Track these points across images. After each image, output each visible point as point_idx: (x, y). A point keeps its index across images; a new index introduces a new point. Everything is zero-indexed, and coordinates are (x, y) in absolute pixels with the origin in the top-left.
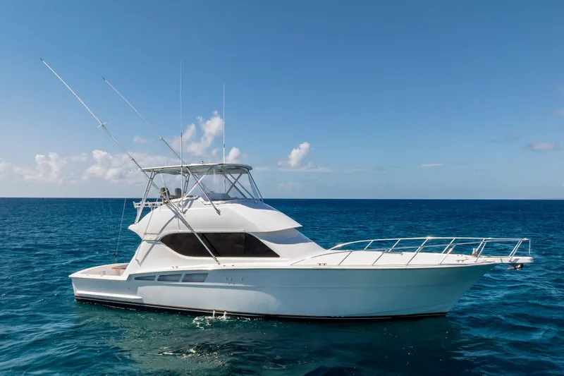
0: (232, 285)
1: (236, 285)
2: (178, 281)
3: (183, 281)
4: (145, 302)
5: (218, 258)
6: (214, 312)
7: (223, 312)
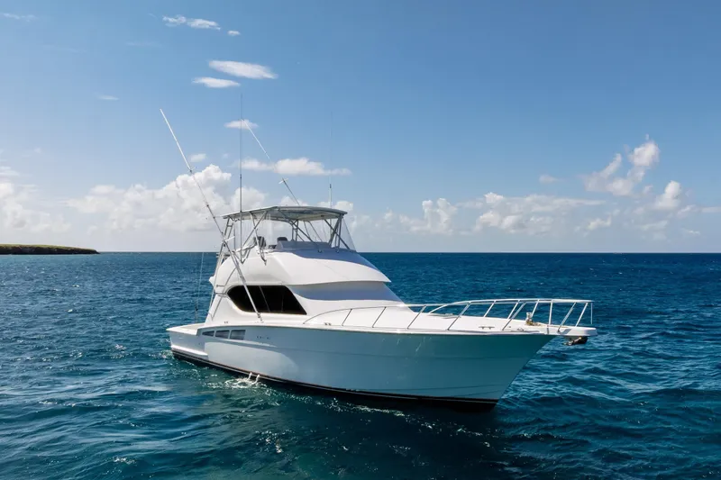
0: (261, 344)
1: (264, 344)
2: (227, 338)
3: (231, 338)
4: (210, 360)
5: (262, 315)
6: (251, 374)
7: (257, 374)
